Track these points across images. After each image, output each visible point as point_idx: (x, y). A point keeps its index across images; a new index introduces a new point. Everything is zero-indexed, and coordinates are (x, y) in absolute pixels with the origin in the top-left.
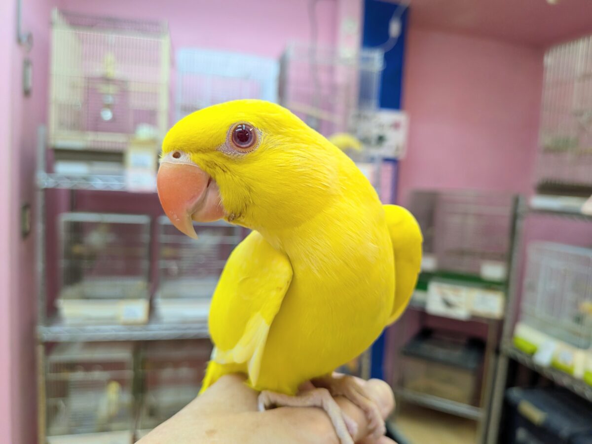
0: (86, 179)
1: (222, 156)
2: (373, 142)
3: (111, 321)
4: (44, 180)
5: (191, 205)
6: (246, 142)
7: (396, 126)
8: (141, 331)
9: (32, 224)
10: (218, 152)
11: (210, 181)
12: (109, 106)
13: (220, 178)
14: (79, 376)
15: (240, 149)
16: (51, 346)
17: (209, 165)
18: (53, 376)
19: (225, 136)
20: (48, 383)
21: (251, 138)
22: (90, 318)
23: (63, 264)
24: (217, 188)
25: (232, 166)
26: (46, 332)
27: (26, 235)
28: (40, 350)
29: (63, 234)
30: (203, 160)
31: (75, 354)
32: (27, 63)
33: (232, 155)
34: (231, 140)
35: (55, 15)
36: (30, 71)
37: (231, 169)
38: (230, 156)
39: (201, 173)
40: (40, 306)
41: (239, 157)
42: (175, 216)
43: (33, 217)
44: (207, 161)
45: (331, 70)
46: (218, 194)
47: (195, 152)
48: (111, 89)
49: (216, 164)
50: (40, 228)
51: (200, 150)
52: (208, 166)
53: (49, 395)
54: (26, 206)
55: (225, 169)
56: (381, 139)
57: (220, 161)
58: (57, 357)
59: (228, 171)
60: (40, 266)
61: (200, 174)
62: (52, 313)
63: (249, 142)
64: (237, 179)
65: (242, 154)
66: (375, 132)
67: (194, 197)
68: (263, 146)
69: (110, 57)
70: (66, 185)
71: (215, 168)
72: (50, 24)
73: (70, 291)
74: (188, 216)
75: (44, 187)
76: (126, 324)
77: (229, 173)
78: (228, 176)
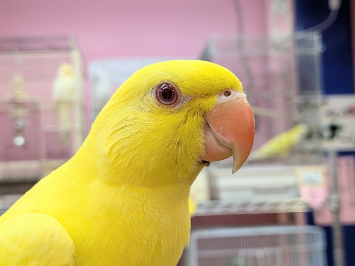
2: (326, 134)
7: (351, 112)
12: (19, 132)
45: (265, 59)
48: (21, 112)
56: (334, 129)
69: (18, 79)
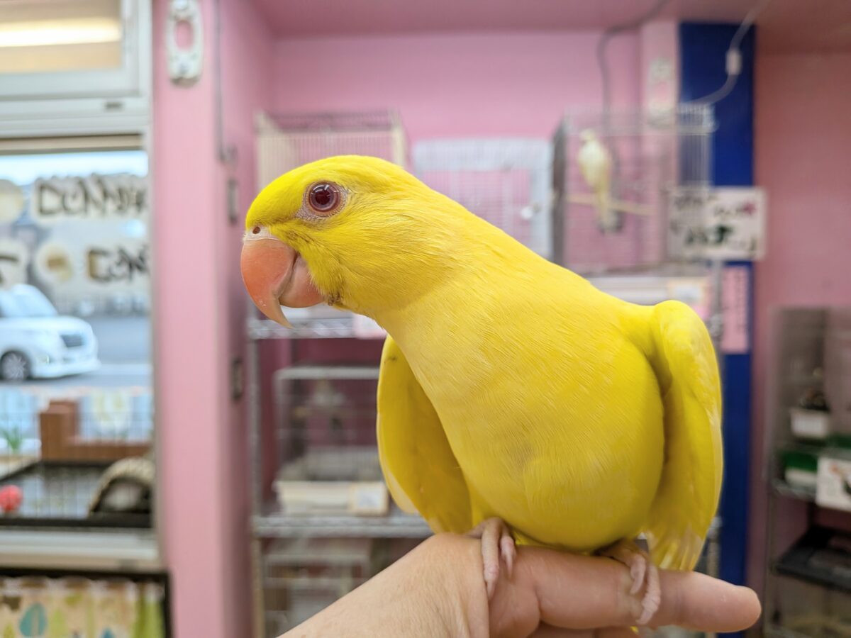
0: (306, 324)
1: (301, 223)
2: (712, 237)
3: (342, 509)
4: (257, 329)
5: (276, 287)
6: (327, 204)
7: (748, 209)
8: (379, 525)
9: (244, 383)
10: (297, 219)
11: (296, 256)
13: (304, 250)
14: (302, 582)
15: (319, 213)
16: (268, 542)
17: (289, 235)
18: (273, 582)
19: (301, 198)
20: (267, 591)
21: (333, 199)
22: (315, 506)
23: (282, 434)
24: (304, 264)
25: (314, 234)
26: (264, 524)
27: (237, 397)
28: (256, 547)
29: (281, 397)
30: (283, 231)
31: (299, 554)
32: (232, 184)
33: (312, 220)
34: (308, 203)
35: (261, 120)
36: (237, 193)
37: (314, 238)
38: (310, 222)
39: (283, 246)
40: (255, 489)
41: (321, 222)
42: (261, 302)
43: (244, 374)
44: (286, 233)
46: (307, 271)
47: (274, 223)
49: (296, 235)
50: (253, 389)
51: (277, 220)
52: (288, 238)
53: (267, 607)
54: (237, 363)
55: (307, 239)
56: (723, 232)
57: (301, 230)
58: (277, 557)
59: (311, 240)
60: (253, 437)
61: (282, 248)
62: (270, 499)
63: (330, 203)
64: (322, 248)
65: (324, 218)
66: (712, 222)
67: (278, 276)
68: (351, 207)
70: (283, 333)
71: (296, 239)
72: (255, 131)
73: (291, 469)
74: (274, 299)
75: (258, 338)
76: (361, 515)
77: (313, 243)
78: (312, 246)
